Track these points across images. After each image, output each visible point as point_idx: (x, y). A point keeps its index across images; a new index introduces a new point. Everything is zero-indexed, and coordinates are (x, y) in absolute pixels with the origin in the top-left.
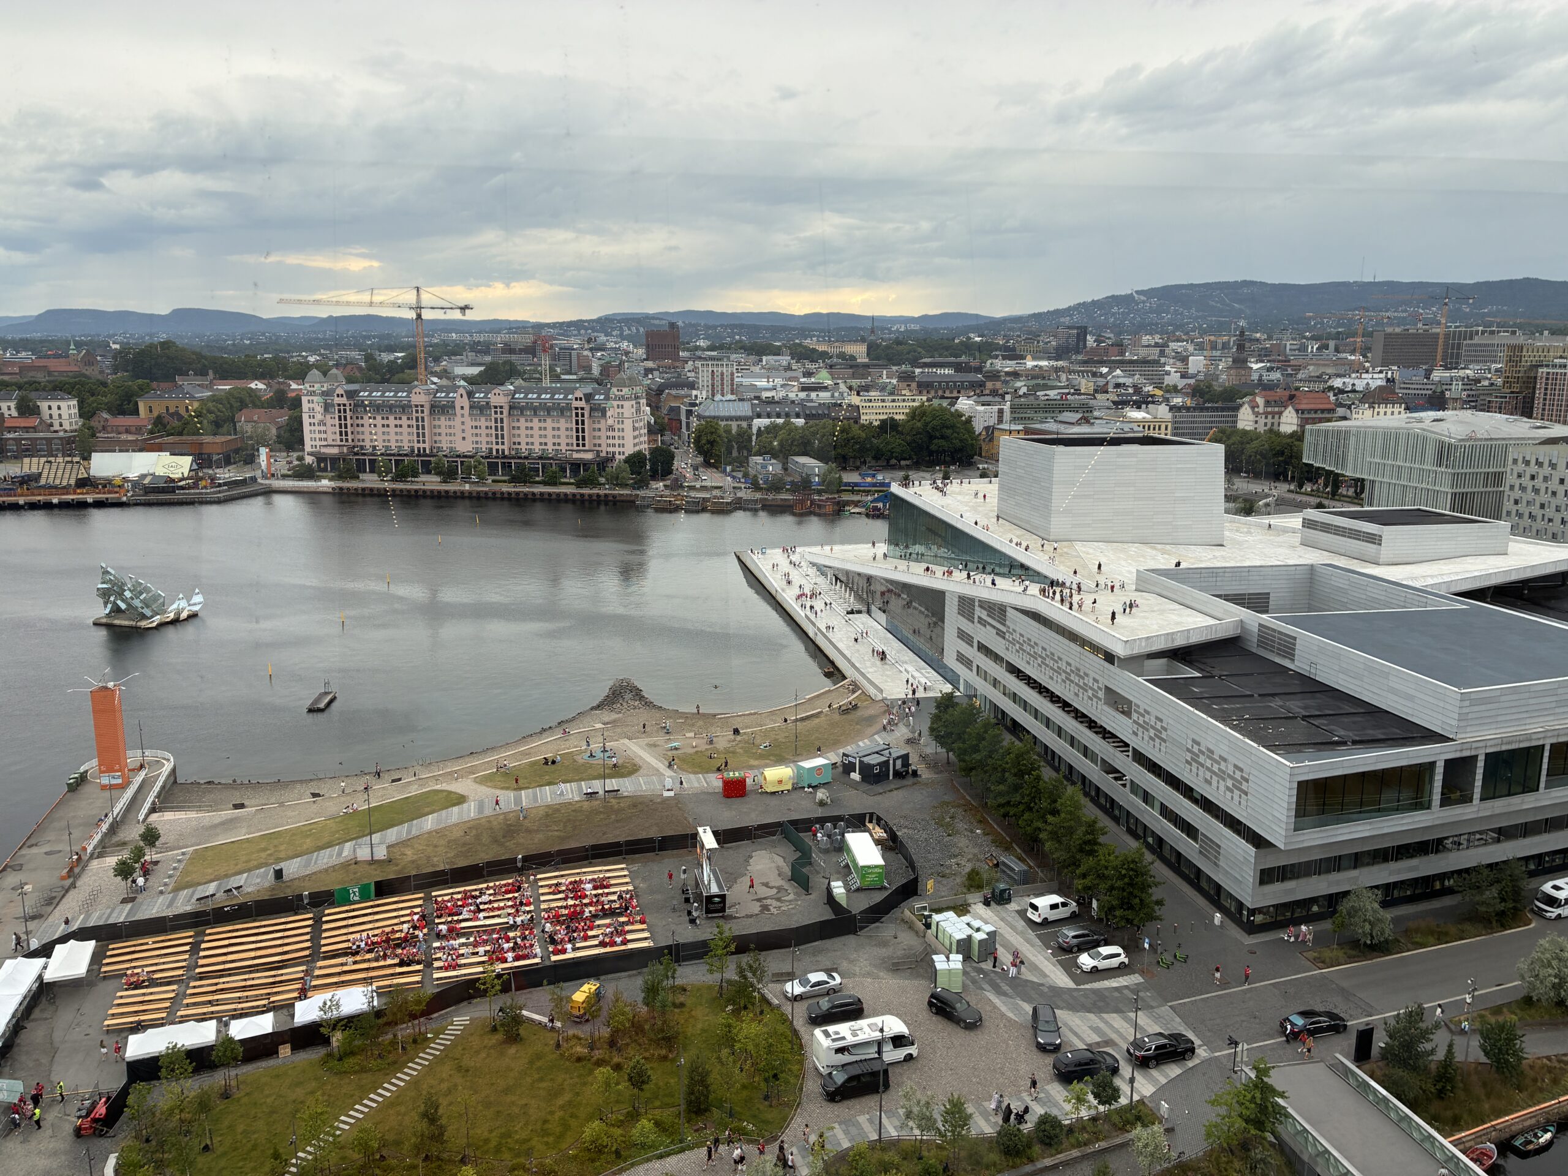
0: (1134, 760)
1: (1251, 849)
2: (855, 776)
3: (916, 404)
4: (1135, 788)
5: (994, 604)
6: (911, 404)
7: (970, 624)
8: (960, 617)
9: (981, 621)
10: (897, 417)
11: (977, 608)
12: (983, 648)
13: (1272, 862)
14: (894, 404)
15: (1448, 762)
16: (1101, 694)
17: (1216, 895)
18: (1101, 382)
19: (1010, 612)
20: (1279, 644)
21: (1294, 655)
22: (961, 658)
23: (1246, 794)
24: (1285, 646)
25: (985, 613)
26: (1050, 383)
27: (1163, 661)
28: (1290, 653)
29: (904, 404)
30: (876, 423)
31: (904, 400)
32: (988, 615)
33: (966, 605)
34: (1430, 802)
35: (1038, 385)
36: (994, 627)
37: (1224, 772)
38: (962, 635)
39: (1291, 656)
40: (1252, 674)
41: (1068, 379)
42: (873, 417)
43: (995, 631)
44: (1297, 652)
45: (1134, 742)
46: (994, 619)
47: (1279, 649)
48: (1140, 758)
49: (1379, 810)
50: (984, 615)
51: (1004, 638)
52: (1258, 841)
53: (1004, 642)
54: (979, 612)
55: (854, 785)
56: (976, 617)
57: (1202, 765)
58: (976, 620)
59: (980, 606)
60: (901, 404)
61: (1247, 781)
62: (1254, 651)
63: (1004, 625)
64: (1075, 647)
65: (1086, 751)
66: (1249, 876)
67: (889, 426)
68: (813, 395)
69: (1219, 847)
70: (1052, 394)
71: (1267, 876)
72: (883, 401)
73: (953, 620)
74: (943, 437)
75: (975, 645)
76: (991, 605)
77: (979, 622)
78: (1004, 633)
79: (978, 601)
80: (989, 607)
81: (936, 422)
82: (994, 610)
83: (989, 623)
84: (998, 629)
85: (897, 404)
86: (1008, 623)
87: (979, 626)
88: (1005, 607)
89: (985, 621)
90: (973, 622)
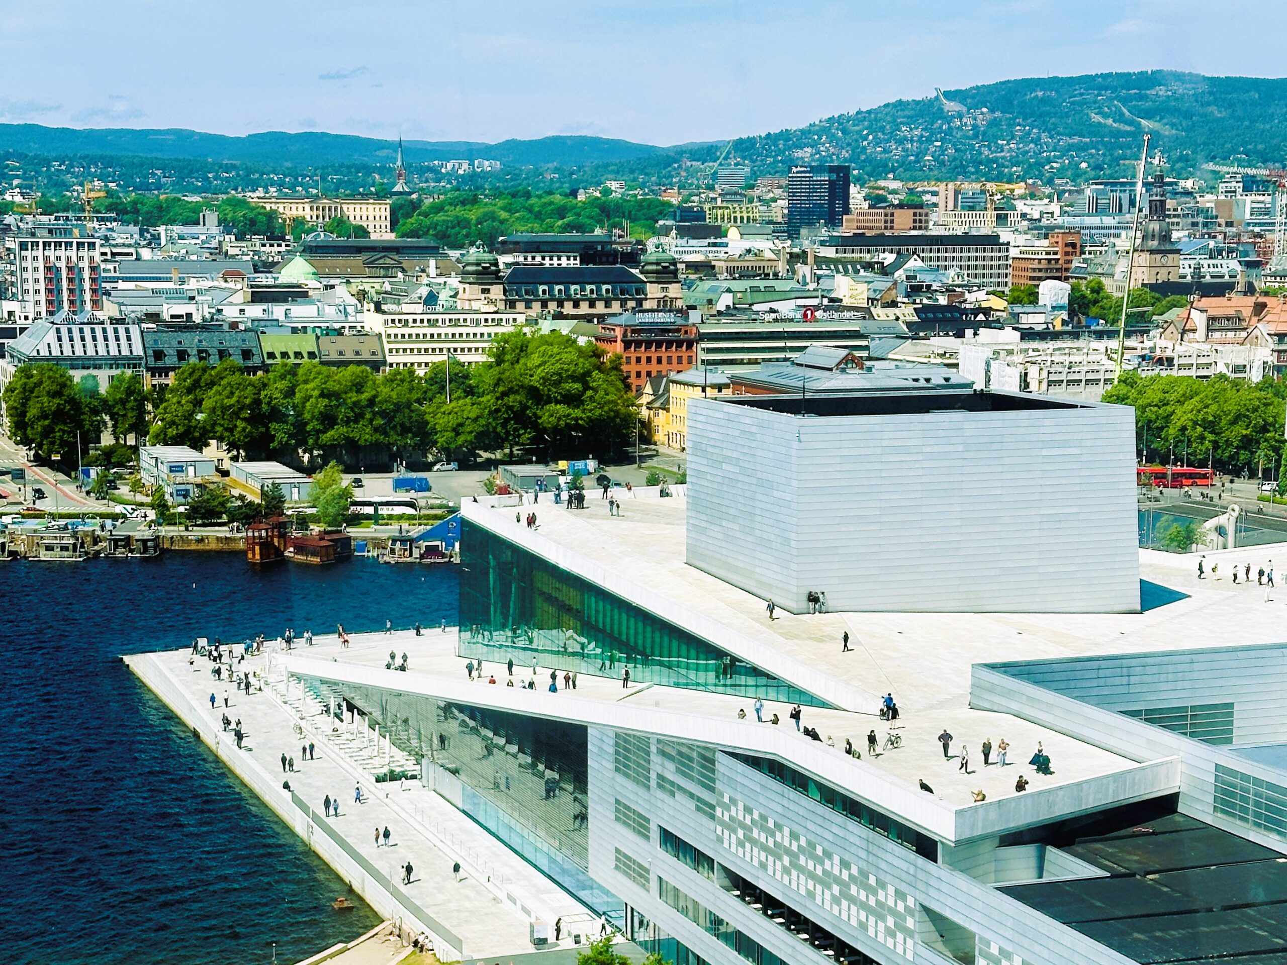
3: (503, 330)
5: (691, 747)
6: (493, 330)
7: (641, 791)
8: (620, 778)
9: (664, 784)
10: (463, 358)
11: (655, 758)
12: (670, 841)
14: (457, 331)
16: (916, 923)
18: (883, 283)
19: (724, 764)
20: (1256, 804)
22: (626, 865)
24: (1268, 808)
25: (672, 766)
26: (778, 285)
29: (479, 330)
30: (420, 372)
31: (478, 323)
32: (678, 770)
33: (632, 752)
35: (755, 290)
36: (692, 796)
38: (626, 816)
41: (815, 278)
42: (409, 359)
43: (692, 805)
46: (691, 778)
47: (1256, 814)
50: (670, 771)
51: (712, 817)
53: (711, 824)
54: (659, 766)
56: (653, 776)
58: (653, 783)
59: (663, 753)
60: (473, 331)
62: (1208, 820)
63: (712, 790)
64: (856, 831)
67: (448, 377)
70: (786, 308)
72: (433, 323)
73: (604, 784)
74: (564, 399)
75: (655, 835)
76: (684, 750)
77: (660, 786)
78: (713, 807)
79: (659, 741)
80: (680, 753)
81: (549, 368)
82: (690, 759)
83: (680, 788)
84: (699, 799)
85: (464, 331)
86: (718, 785)
87: (660, 794)
88: (714, 751)
89: (672, 784)
90: (648, 788)
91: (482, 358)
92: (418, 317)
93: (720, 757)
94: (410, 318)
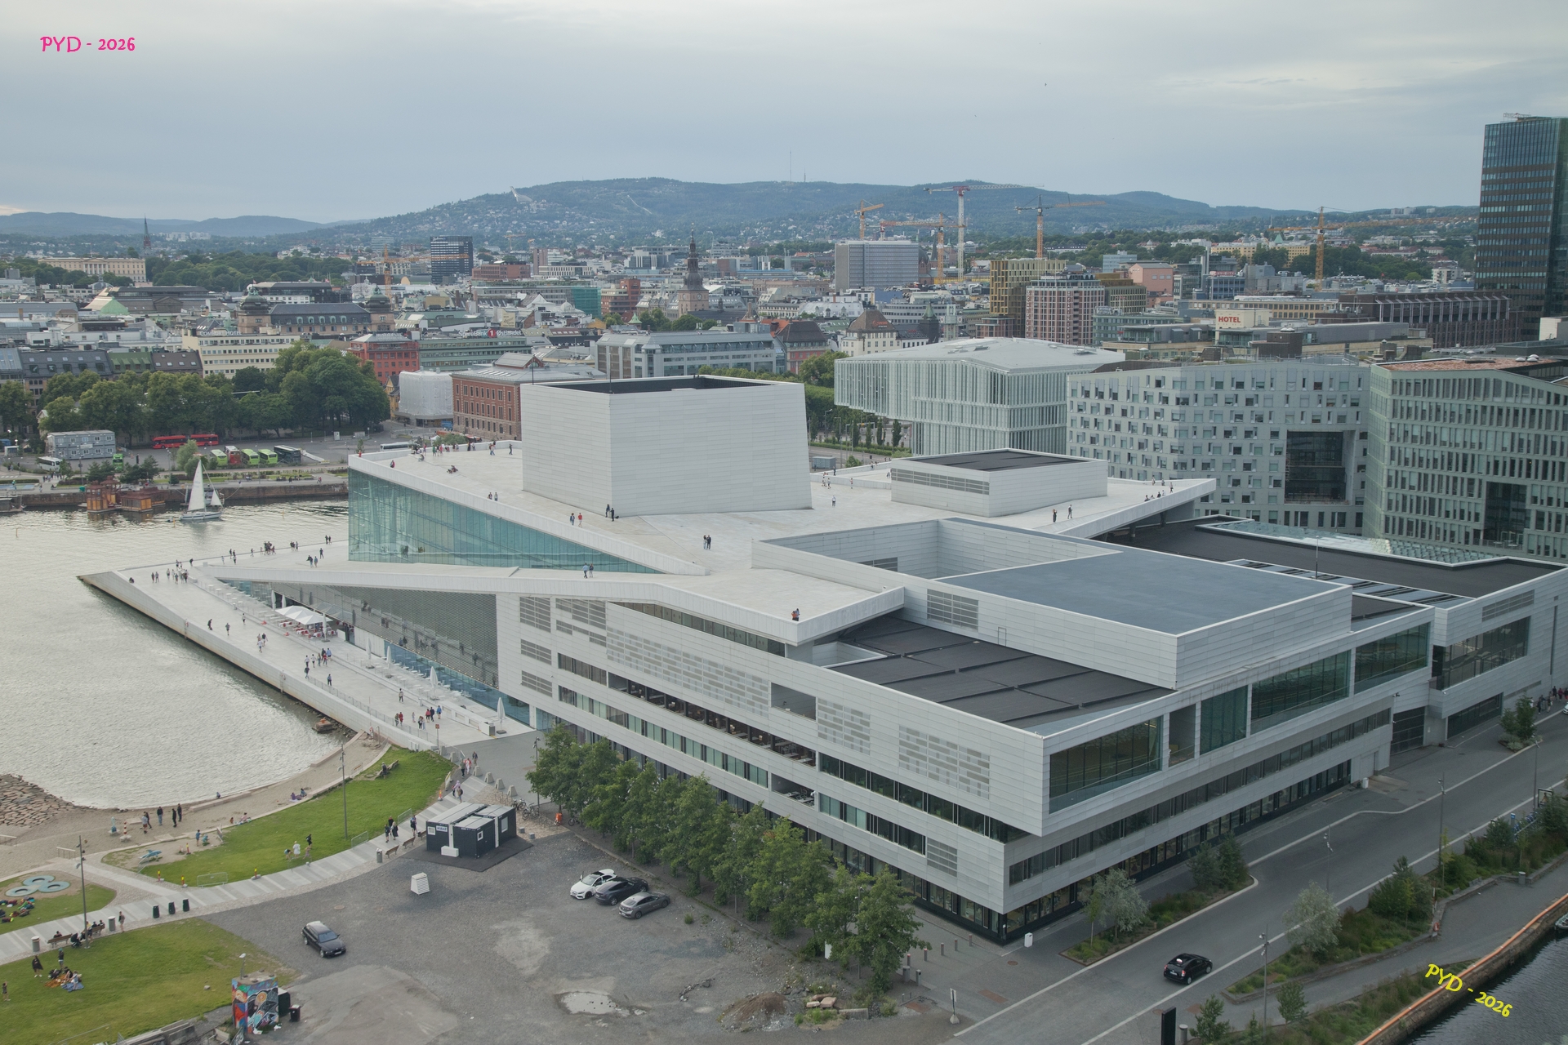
0: (823, 769)
1: (998, 846)
2: (450, 851)
3: (287, 346)
4: (825, 803)
5: (584, 602)
6: (283, 347)
7: (543, 633)
8: (524, 626)
9: (561, 626)
10: (260, 366)
11: (554, 611)
12: (566, 663)
13: (1024, 852)
14: (253, 347)
15: (1172, 714)
16: (768, 695)
17: (953, 910)
18: (525, 312)
19: (612, 611)
20: (956, 610)
21: (976, 622)
22: (529, 680)
23: (987, 781)
24: (964, 612)
25: (570, 615)
26: (457, 315)
27: (833, 646)
28: (970, 618)
29: (268, 347)
30: (229, 376)
31: (266, 342)
32: (575, 618)
33: (534, 610)
34: (1160, 761)
35: (441, 318)
36: (585, 632)
37: (955, 761)
38: (529, 649)
39: (972, 622)
40: (938, 649)
41: (479, 310)
42: (224, 367)
43: (587, 638)
44: (980, 618)
45: (820, 747)
46: (586, 621)
47: (955, 617)
48: (831, 765)
49: (1116, 779)
50: (567, 618)
51: (604, 644)
52: (1004, 832)
53: (604, 649)
54: (556, 615)
55: (450, 861)
56: (553, 622)
57: (924, 758)
58: (554, 626)
59: (560, 607)
60: (263, 347)
61: (987, 765)
62: (925, 623)
63: (603, 627)
65: (747, 771)
66: (998, 874)
67: (248, 379)
68: (112, 337)
69: (955, 851)
70: (463, 329)
71: (1017, 874)
72: (236, 343)
73: (510, 631)
74: (341, 392)
75: (555, 660)
76: (578, 604)
77: (558, 628)
78: (604, 638)
79: (557, 600)
80: (576, 607)
81: (327, 372)
82: (586, 610)
83: (576, 628)
84: (592, 634)
85: (258, 347)
86: (608, 624)
87: (559, 633)
88: (604, 603)
89: (570, 626)
90: (549, 630)
91: (271, 366)
92: (224, 339)
93: (609, 606)
94: (219, 339)
